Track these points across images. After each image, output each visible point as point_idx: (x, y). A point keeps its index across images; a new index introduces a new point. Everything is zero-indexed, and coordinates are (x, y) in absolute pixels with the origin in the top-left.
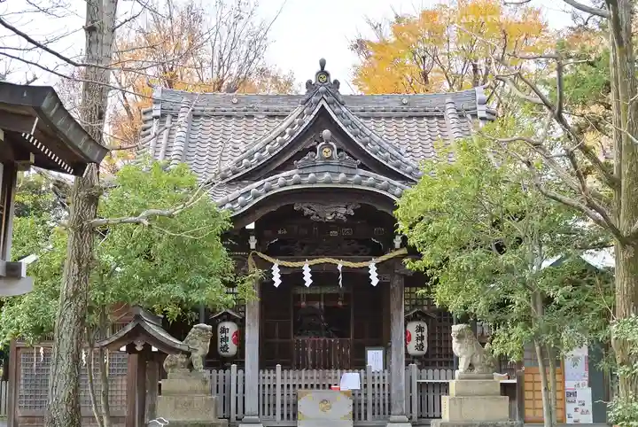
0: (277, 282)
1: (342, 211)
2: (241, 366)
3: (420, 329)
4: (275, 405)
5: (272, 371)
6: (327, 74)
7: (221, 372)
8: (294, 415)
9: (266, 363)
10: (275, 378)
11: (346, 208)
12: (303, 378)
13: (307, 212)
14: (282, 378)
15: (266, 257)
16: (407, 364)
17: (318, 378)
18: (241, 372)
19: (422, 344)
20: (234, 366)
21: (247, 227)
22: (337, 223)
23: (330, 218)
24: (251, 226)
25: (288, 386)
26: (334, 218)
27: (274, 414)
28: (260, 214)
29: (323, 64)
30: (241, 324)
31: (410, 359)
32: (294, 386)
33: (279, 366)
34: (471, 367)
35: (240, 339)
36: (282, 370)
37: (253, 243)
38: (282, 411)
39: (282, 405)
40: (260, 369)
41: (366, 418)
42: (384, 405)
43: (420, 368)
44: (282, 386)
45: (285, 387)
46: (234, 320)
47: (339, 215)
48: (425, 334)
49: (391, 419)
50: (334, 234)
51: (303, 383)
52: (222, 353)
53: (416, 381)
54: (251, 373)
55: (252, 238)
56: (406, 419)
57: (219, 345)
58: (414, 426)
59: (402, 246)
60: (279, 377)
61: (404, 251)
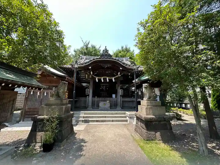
0: (97, 81)
3: (122, 91)
4: (95, 104)
6: (107, 49)
7: (85, 98)
8: (99, 106)
9: (94, 96)
11: (110, 65)
13: (102, 65)
15: (95, 76)
17: (103, 99)
19: (122, 93)
20: (88, 97)
23: (106, 66)
24: (90, 68)
27: (95, 106)
28: (92, 65)
29: (106, 47)
31: (121, 96)
32: (99, 101)
33: (96, 97)
35: (89, 92)
37: (92, 73)
39: (97, 104)
40: (92, 97)
41: (112, 107)
42: (116, 104)
43: (122, 98)
44: (97, 101)
46: (88, 88)
47: (108, 66)
49: (117, 107)
50: (107, 72)
51: (101, 100)
52: (87, 94)
53: (122, 100)
54: (90, 98)
55: (91, 72)
56: (120, 107)
57: (86, 93)
58: (122, 108)
59: (120, 75)
60: (96, 99)
61: (120, 76)
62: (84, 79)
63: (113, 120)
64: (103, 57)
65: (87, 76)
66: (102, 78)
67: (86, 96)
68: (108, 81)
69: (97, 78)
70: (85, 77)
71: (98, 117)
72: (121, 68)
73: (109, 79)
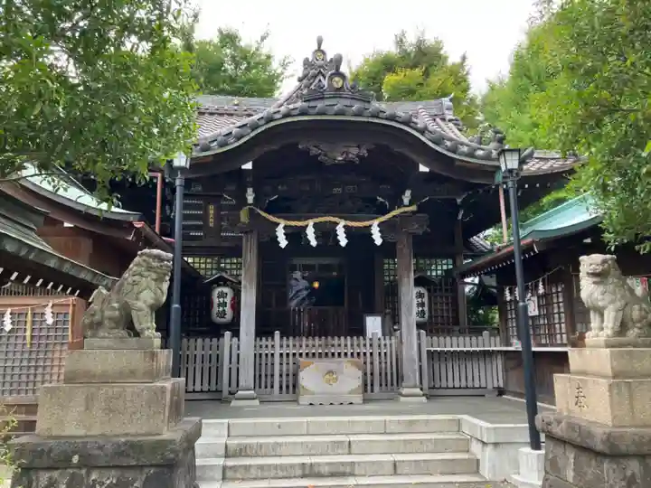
1: (354, 151)
2: (236, 334)
3: (420, 295)
4: (272, 376)
5: (270, 339)
7: (215, 340)
8: (294, 386)
9: (263, 330)
10: (273, 346)
11: (359, 147)
12: (304, 346)
13: (314, 151)
14: (281, 346)
17: (320, 346)
18: (235, 339)
19: (423, 311)
20: (228, 334)
21: (243, 167)
22: (348, 166)
23: (340, 159)
24: (248, 166)
25: (288, 354)
26: (344, 160)
27: (272, 387)
28: (258, 152)
29: (320, 42)
32: (294, 354)
33: (277, 333)
35: (236, 306)
36: (281, 337)
37: (250, 196)
38: (281, 382)
39: (281, 376)
40: (256, 336)
41: (372, 391)
42: (392, 374)
43: (427, 335)
44: (281, 354)
45: (285, 356)
46: (228, 283)
47: (350, 156)
48: (426, 300)
49: (405, 391)
50: (337, 190)
51: (304, 351)
52: (219, 320)
53: (424, 349)
54: (245, 343)
55: (250, 191)
56: (418, 391)
57: (216, 309)
58: (429, 397)
59: (411, 203)
60: (278, 344)
61: (414, 208)
62: (197, 228)
63: (395, 464)
64: (320, 105)
65: (212, 212)
66: (311, 223)
67: (215, 331)
68: (343, 242)
69: (282, 223)
70: (205, 218)
71: (311, 450)
72: (423, 168)
73: (347, 229)
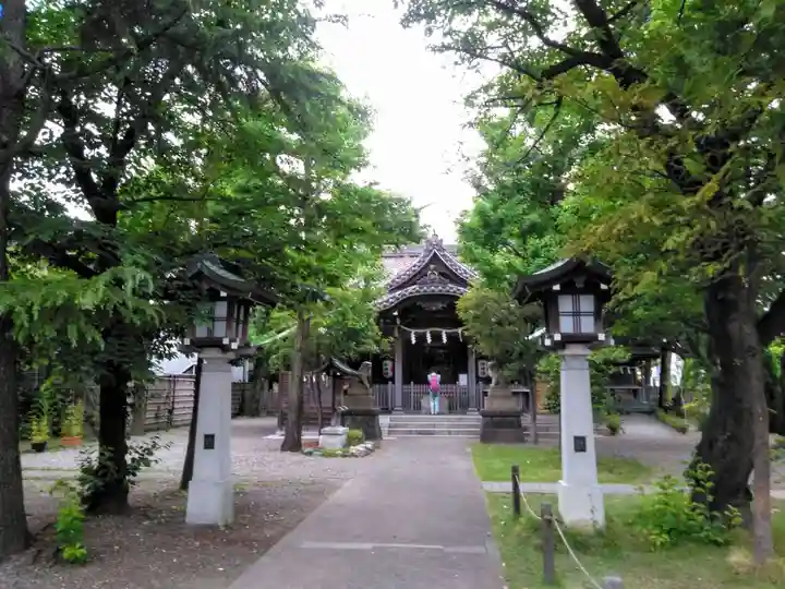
0: (414, 342)
1: (441, 305)
2: (394, 383)
4: (410, 402)
5: (409, 385)
7: (382, 386)
8: (419, 406)
9: (406, 381)
10: (410, 388)
11: (443, 304)
13: (423, 306)
15: (407, 329)
16: (477, 382)
18: (393, 385)
19: (484, 372)
20: (390, 383)
21: (394, 314)
22: (438, 312)
23: (434, 309)
24: (396, 314)
25: (417, 392)
26: (436, 309)
27: (410, 406)
28: (402, 306)
30: (393, 360)
31: (479, 379)
32: (420, 392)
33: (412, 383)
34: (497, 384)
35: (393, 370)
36: (414, 384)
37: (398, 322)
38: (414, 405)
39: (414, 402)
40: (402, 384)
42: (466, 403)
44: (414, 392)
46: (389, 359)
47: (439, 307)
48: (486, 366)
49: (469, 409)
51: (424, 391)
52: (386, 376)
53: (481, 391)
54: (398, 387)
56: (476, 409)
57: (384, 371)
60: (413, 388)
66: (429, 331)
67: (384, 381)
68: (445, 340)
69: (413, 331)
